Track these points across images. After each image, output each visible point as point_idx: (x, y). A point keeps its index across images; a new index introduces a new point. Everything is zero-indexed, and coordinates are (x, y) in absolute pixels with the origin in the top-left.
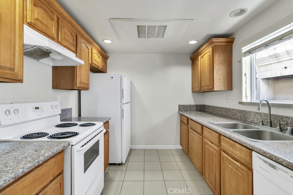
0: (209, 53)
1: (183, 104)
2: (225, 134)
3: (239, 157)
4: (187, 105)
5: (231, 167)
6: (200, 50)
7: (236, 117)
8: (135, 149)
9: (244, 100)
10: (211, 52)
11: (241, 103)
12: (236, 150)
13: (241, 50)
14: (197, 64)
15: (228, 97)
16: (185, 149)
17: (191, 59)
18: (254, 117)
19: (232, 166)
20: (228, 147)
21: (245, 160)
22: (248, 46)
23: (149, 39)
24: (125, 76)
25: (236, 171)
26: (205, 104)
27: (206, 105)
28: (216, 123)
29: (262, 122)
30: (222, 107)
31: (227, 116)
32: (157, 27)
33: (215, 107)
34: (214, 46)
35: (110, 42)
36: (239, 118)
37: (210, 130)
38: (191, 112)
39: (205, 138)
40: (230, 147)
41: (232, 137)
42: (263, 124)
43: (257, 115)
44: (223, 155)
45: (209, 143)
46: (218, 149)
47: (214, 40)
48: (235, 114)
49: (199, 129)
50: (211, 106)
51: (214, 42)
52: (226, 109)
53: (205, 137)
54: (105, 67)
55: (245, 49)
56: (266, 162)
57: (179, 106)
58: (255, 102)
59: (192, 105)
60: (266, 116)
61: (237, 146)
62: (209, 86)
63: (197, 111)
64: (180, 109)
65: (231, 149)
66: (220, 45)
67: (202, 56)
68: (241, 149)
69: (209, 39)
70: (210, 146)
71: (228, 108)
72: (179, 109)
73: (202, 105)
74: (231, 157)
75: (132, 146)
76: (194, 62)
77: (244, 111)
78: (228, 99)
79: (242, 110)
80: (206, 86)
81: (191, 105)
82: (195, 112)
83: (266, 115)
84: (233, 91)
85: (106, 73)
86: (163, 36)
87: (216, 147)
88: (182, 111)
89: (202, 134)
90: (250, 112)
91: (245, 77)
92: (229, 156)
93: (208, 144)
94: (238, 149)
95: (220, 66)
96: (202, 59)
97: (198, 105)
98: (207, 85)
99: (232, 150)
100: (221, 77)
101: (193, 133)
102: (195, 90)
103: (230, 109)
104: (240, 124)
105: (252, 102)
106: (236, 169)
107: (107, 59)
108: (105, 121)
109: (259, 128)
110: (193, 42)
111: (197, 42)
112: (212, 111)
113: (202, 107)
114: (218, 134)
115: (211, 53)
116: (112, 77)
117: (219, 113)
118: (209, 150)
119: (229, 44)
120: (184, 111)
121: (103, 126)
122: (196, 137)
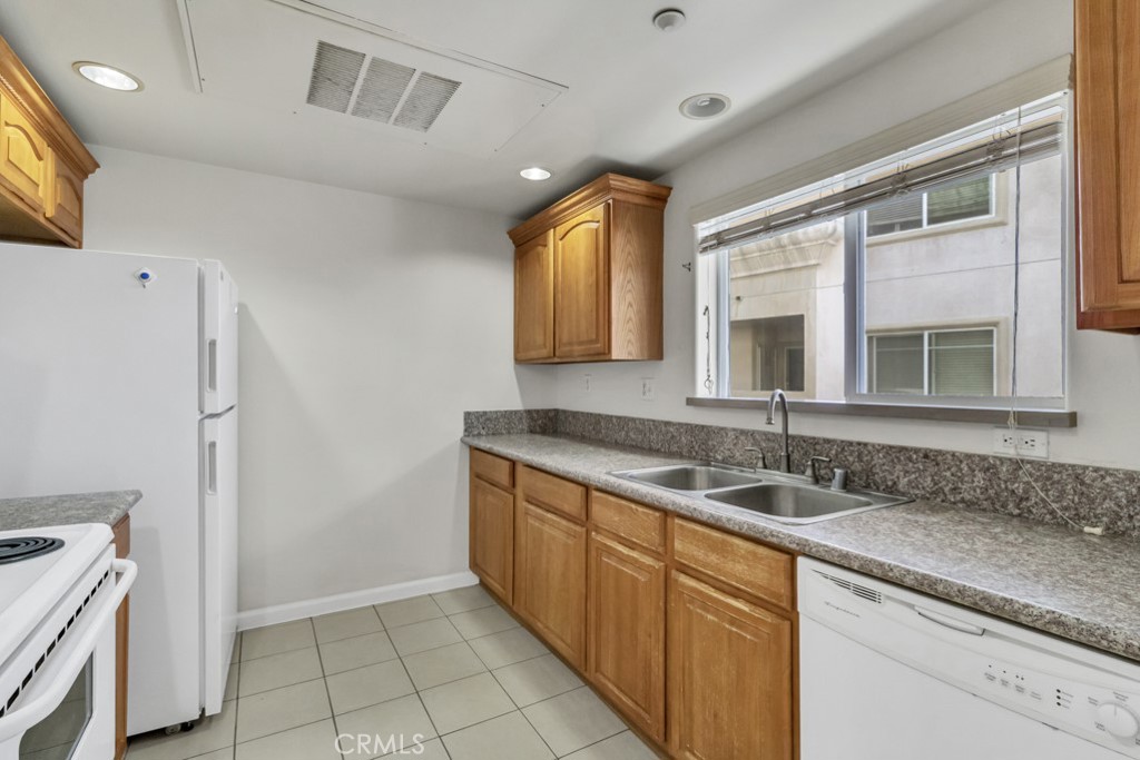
0: (594, 225)
1: (481, 409)
2: (695, 509)
3: (746, 584)
4: (496, 412)
5: (716, 620)
6: (556, 210)
7: (675, 450)
8: (260, 629)
9: (702, 392)
10: (602, 222)
11: (691, 402)
12: (733, 560)
13: (692, 231)
14: (539, 256)
15: (647, 381)
16: (496, 586)
17: (511, 237)
18: (735, 445)
19: (716, 616)
20: (700, 554)
21: (765, 589)
22: (713, 221)
23: (357, 120)
24: (222, 278)
25: (734, 629)
26: (561, 405)
27: (564, 412)
28: (635, 472)
29: (764, 459)
30: (625, 418)
31: (646, 445)
32: (416, 76)
33: (600, 415)
34: (611, 201)
35: (129, 85)
36: (685, 450)
37: (624, 502)
38: (512, 437)
39: (598, 532)
40: (710, 554)
41: (724, 520)
42: (765, 467)
43: (742, 438)
44: (683, 585)
45: (620, 548)
46: (658, 565)
47: (616, 181)
48: (673, 437)
49: (571, 499)
50: (582, 413)
51: (614, 189)
52: (642, 421)
53: (597, 526)
54: (76, 214)
55: (705, 229)
56: (844, 585)
57: (468, 415)
58: (726, 397)
59: (516, 412)
60: (769, 440)
61: (738, 546)
62: (591, 342)
63: (532, 431)
64: (468, 429)
65: (713, 558)
66: (629, 203)
67: (561, 230)
68: (755, 554)
69: (597, 175)
70: (623, 559)
71: (648, 420)
72: (466, 430)
73: (550, 410)
74: (714, 587)
75: (244, 615)
76: (526, 253)
77: (703, 427)
78: (647, 389)
79: (697, 426)
80: (581, 343)
81: (511, 412)
82: (526, 437)
83: (770, 436)
84: (664, 361)
85: (80, 247)
86: (430, 123)
87: (648, 560)
88: (479, 435)
89: (585, 519)
90: (722, 429)
91: (706, 317)
92: (703, 585)
93: (611, 552)
94: (742, 557)
95: (630, 275)
96: (560, 243)
97: (537, 411)
98: (584, 337)
99: (716, 561)
100: (632, 313)
101: (542, 520)
102: (533, 354)
103: (654, 421)
104: (700, 472)
105: (721, 397)
106: (732, 622)
107: (86, 177)
108: (115, 515)
109: (760, 481)
110: (536, 174)
111: (549, 175)
112: (589, 432)
113: (550, 419)
114: (657, 514)
115: (601, 226)
116: (145, 276)
117: (616, 436)
118: (618, 571)
119: (655, 203)
120: (487, 435)
121: (114, 545)
122: (556, 533)
